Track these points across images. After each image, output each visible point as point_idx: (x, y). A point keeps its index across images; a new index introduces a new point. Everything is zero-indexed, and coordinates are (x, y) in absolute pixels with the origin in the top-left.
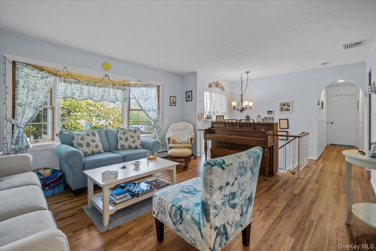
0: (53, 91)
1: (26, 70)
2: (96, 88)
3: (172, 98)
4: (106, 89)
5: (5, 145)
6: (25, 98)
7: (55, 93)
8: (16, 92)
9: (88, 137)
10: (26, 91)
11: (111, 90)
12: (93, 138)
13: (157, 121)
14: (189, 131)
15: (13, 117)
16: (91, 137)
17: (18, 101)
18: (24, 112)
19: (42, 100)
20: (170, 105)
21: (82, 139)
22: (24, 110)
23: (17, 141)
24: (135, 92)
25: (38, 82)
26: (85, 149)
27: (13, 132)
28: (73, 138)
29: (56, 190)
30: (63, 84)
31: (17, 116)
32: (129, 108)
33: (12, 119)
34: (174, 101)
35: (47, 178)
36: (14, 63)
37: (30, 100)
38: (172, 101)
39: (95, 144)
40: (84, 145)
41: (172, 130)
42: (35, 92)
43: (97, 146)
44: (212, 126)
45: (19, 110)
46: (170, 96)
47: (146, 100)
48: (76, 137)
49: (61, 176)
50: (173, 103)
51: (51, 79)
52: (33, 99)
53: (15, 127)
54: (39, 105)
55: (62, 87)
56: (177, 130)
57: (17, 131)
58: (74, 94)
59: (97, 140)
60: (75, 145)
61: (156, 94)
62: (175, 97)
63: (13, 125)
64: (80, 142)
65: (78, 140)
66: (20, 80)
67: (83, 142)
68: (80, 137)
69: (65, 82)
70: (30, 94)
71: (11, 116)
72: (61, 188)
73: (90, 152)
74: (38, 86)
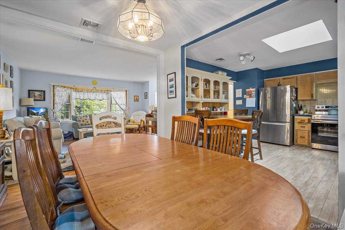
0: (70, 96)
1: (58, 88)
2: (92, 93)
3: (135, 97)
4: (97, 93)
5: (51, 120)
6: (58, 101)
7: (71, 97)
8: (55, 98)
9: (84, 118)
10: (58, 98)
11: (100, 94)
12: (86, 118)
13: (125, 110)
14: (143, 116)
15: (54, 109)
16: (85, 118)
17: (55, 102)
18: (57, 106)
19: (65, 101)
20: (135, 101)
21: (81, 118)
22: (58, 106)
23: (55, 119)
24: (114, 94)
25: (63, 93)
26: (82, 122)
27: (53, 115)
28: (77, 118)
29: (70, 139)
30: (75, 92)
31: (55, 108)
32: (111, 103)
33: (53, 110)
34: (137, 98)
35: (66, 134)
36: (53, 86)
37: (60, 101)
38: (135, 99)
39: (87, 121)
40: (82, 121)
41: (133, 116)
42: (62, 98)
43: (87, 122)
44: (152, 113)
45: (56, 105)
46: (134, 96)
47: (120, 99)
48: (78, 117)
49: (72, 134)
50: (136, 100)
51: (69, 91)
52: (61, 101)
53: (54, 113)
54: (64, 103)
55: (74, 95)
56: (136, 116)
57: (55, 115)
58: (80, 97)
59: (88, 119)
60: (78, 121)
61: (125, 95)
62: (138, 96)
63: (54, 112)
64: (80, 119)
65: (79, 119)
66: (56, 93)
67: (81, 120)
68: (80, 117)
69: (76, 91)
70: (60, 98)
71: (53, 109)
72: (72, 139)
73: (84, 124)
74: (63, 95)
